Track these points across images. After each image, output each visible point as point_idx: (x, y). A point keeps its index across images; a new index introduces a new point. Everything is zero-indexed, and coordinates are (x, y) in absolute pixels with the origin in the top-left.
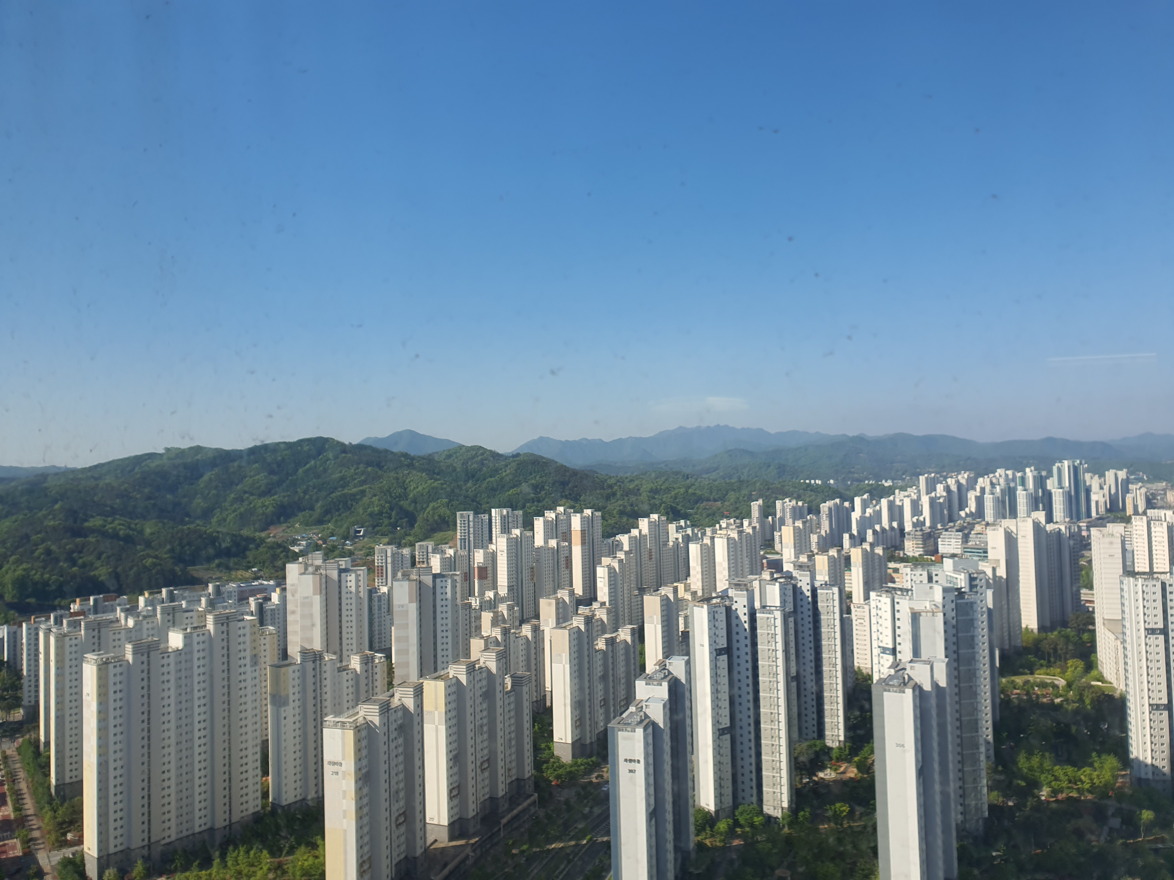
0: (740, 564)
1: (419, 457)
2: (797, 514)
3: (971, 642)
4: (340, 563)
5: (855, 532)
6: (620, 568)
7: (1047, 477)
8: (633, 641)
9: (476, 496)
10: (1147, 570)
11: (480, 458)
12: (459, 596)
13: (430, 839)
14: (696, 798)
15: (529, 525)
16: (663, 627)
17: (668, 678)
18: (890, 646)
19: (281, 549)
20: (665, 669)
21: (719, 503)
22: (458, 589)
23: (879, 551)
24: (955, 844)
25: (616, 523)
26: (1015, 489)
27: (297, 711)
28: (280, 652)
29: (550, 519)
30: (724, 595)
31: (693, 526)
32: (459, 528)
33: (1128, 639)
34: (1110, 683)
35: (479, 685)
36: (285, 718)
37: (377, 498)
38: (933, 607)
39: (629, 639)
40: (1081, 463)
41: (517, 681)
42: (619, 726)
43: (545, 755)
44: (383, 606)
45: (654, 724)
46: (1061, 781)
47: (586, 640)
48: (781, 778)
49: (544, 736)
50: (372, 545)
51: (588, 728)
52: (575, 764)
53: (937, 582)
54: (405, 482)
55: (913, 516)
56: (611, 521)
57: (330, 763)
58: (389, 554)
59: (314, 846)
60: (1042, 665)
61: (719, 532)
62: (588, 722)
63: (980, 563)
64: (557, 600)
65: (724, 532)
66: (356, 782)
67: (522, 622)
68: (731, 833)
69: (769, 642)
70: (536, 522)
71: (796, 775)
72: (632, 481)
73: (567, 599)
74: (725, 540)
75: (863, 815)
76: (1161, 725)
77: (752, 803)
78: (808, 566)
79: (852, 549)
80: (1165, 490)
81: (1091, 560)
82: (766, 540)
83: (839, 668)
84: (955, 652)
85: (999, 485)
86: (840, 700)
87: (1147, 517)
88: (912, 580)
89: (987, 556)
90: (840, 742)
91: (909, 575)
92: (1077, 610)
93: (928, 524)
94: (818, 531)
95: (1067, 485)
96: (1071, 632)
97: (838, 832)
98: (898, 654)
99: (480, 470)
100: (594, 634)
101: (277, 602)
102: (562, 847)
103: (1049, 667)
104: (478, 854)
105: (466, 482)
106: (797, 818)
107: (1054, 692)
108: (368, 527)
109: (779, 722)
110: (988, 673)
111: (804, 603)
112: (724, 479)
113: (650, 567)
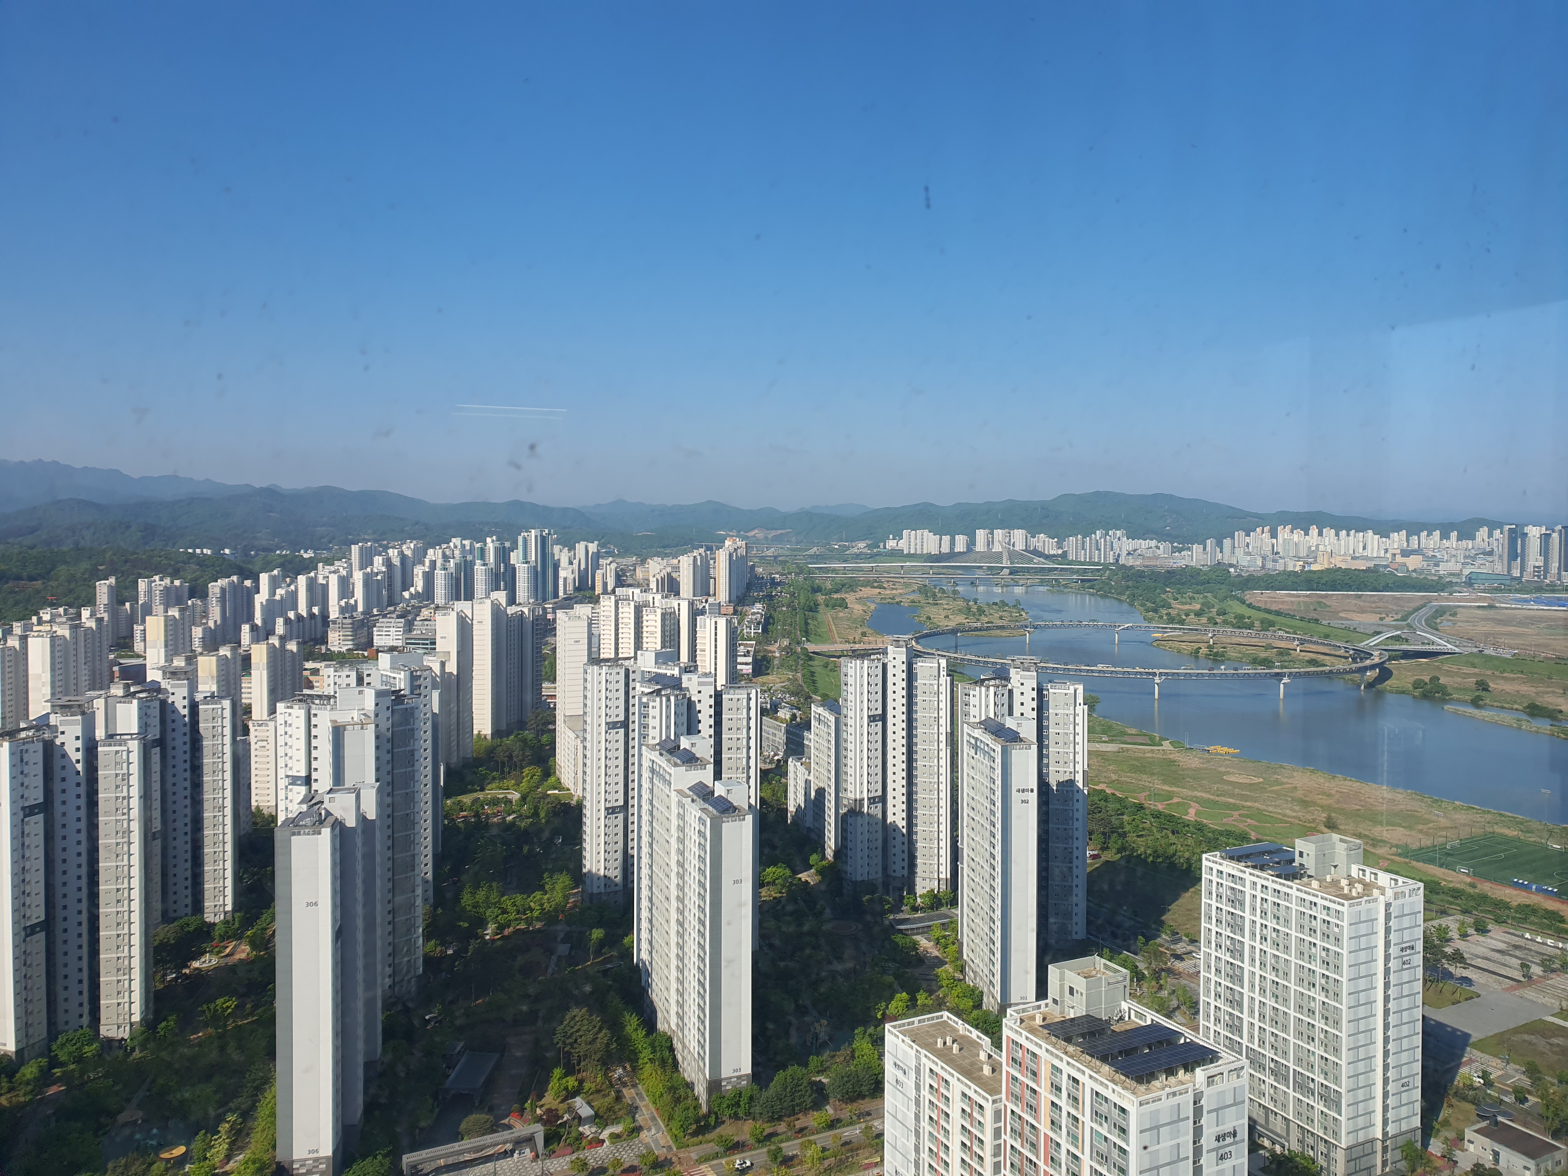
0: (72, 682)
2: (171, 598)
3: (411, 758)
5: (258, 622)
7: (511, 549)
10: (613, 656)
18: (303, 774)
21: (38, 584)
23: (292, 646)
24: (380, 1017)
26: (473, 563)
30: (43, 723)
33: (588, 737)
34: (568, 789)
38: (363, 717)
40: (549, 534)
46: (508, 913)
53: (369, 684)
55: (340, 599)
60: (494, 779)
61: (35, 628)
63: (426, 657)
65: (46, 628)
68: (45, 1078)
69: (117, 787)
74: (48, 640)
75: (256, 1007)
76: (616, 830)
77: (82, 1027)
78: (186, 672)
79: (252, 646)
80: (634, 565)
81: (555, 648)
82: (119, 638)
83: (228, 811)
84: (388, 773)
85: (454, 558)
86: (229, 855)
87: (616, 596)
88: (335, 684)
89: (435, 649)
90: (226, 913)
91: (332, 677)
92: (537, 708)
93: (360, 608)
94: (204, 621)
95: (533, 559)
96: (529, 734)
97: (219, 1038)
98: (314, 784)
103: (502, 779)
106: (155, 1033)
107: (507, 809)
109: (130, 901)
110: (429, 795)
111: (177, 725)
112: (49, 545)
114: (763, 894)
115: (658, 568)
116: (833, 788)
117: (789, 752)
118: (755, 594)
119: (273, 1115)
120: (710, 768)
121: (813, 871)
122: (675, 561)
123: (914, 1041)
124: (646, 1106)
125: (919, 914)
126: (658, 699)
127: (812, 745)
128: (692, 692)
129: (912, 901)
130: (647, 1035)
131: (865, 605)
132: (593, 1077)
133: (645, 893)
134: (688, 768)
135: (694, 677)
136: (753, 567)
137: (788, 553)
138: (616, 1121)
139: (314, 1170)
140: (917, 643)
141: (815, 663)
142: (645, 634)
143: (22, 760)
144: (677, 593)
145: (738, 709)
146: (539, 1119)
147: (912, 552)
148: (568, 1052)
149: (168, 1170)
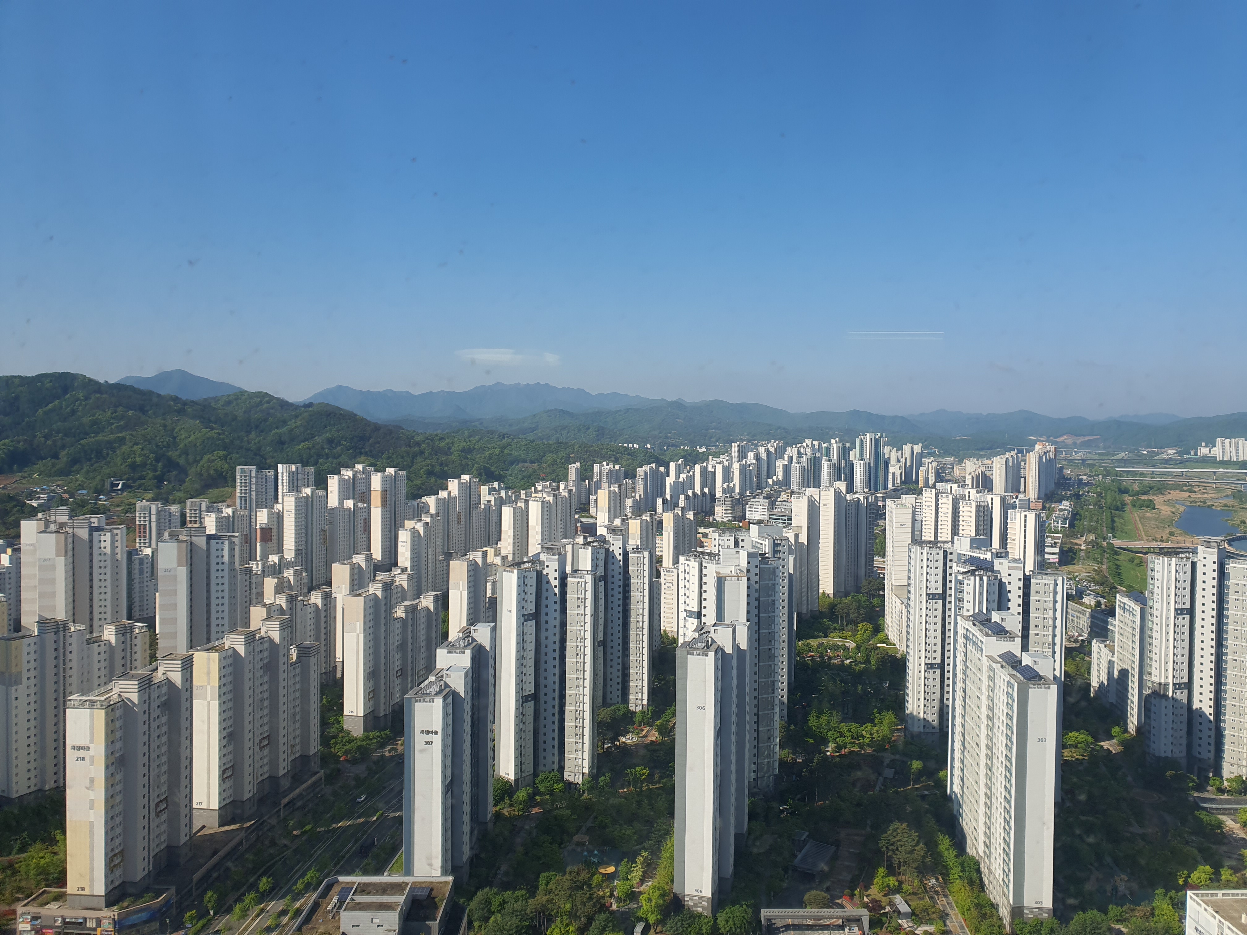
0: (554, 532)
1: (192, 402)
2: (613, 478)
3: (772, 605)
4: (92, 520)
5: (668, 497)
6: (425, 532)
7: (851, 449)
8: (436, 608)
9: (259, 449)
10: (933, 539)
11: (265, 406)
12: (237, 559)
13: (197, 824)
14: (496, 768)
15: (321, 484)
16: (469, 593)
17: (472, 646)
18: (696, 609)
19: (14, 503)
20: (468, 636)
21: (535, 465)
22: (237, 552)
23: (690, 516)
24: (747, 801)
25: (423, 484)
26: (820, 459)
27: (33, 690)
28: (12, 622)
29: (346, 478)
30: (536, 559)
31: (507, 488)
32: (238, 484)
33: (912, 604)
34: (895, 645)
35: (260, 656)
36: (16, 699)
37: (139, 446)
38: (738, 571)
39: (431, 606)
40: (881, 437)
41: (303, 652)
42: (416, 696)
43: (334, 730)
44: (145, 570)
45: (455, 694)
46: (845, 737)
47: (383, 608)
48: (583, 743)
49: (332, 710)
50: (134, 501)
51: (382, 700)
52: (367, 738)
53: (743, 547)
54: (174, 429)
55: (723, 483)
56: (418, 482)
57: (74, 748)
58: (154, 511)
59: (53, 841)
60: (835, 629)
61: (534, 495)
62: (382, 694)
63: (784, 530)
64: (352, 565)
65: (539, 495)
66: (107, 767)
67: (311, 589)
68: (531, 801)
69: (578, 606)
70: (329, 480)
71: (598, 741)
72: (442, 439)
73: (363, 565)
74: (540, 503)
75: (661, 777)
76: (934, 683)
77: (553, 770)
78: (621, 530)
79: (664, 514)
80: (953, 464)
81: (885, 529)
82: (581, 504)
83: (646, 631)
84: (756, 615)
85: (806, 454)
86: (646, 664)
87: (936, 489)
88: (719, 545)
89: (791, 524)
90: (643, 705)
91: (717, 540)
92: (869, 577)
93: (737, 490)
94: (633, 495)
95: (868, 457)
96: (862, 597)
97: (637, 795)
98: (703, 618)
99: (266, 420)
100: (393, 602)
101: (7, 565)
102: (349, 825)
103: (841, 630)
104: (253, 837)
105: (249, 432)
106: (597, 783)
107: (845, 654)
108: (128, 479)
109: (584, 687)
110: (786, 636)
111: (615, 567)
112: (542, 440)
113: (458, 531)
114: (1066, 754)
115: (973, 467)
116: (1137, 670)
117: (1093, 634)
118: (1063, 493)
119: (672, 858)
120: (1019, 640)
121: (1114, 741)
122: (989, 462)
123: (1217, 912)
124: (956, 915)
125: (1225, 797)
126: (972, 578)
127: (1116, 630)
128: (1003, 575)
129: (1218, 783)
130: (957, 856)
131: (1174, 506)
132: (911, 882)
133: (958, 738)
134: (999, 639)
135: (1005, 562)
136: (1061, 469)
137: (1096, 457)
138: (930, 921)
139: (699, 905)
140: (1230, 545)
141: (1122, 557)
142: (961, 523)
143: (524, 583)
144: (990, 490)
145: (1045, 593)
146: (866, 906)
147: (1226, 458)
148: (890, 856)
149: (603, 881)
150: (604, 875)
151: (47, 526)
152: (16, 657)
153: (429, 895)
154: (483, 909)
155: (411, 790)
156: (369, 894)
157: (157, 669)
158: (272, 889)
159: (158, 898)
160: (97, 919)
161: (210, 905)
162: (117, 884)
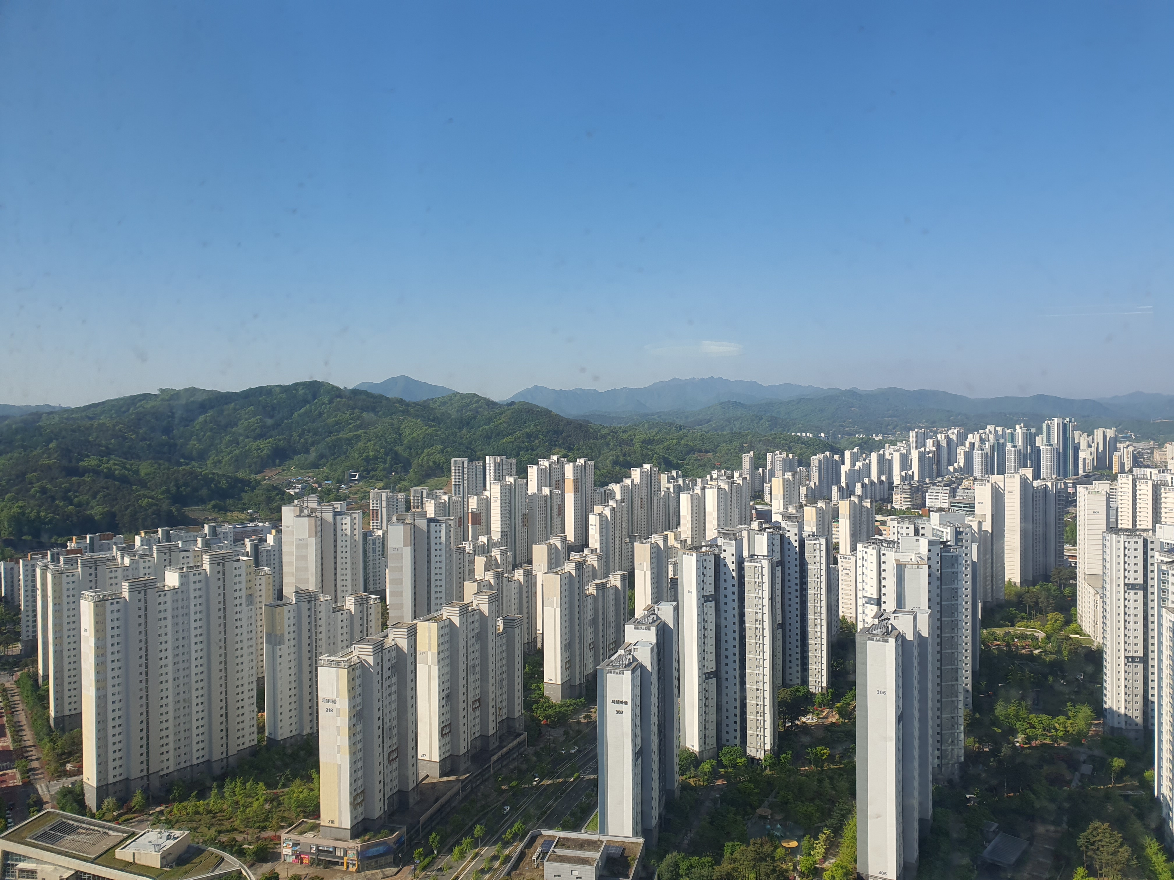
0: (730, 518)
1: (414, 403)
2: (788, 466)
3: (955, 594)
4: (336, 506)
5: (844, 485)
6: (611, 517)
7: (1037, 435)
8: (623, 586)
9: (470, 443)
10: (1130, 527)
11: (474, 405)
12: (452, 540)
13: (422, 775)
14: (681, 739)
15: (522, 473)
16: (652, 573)
17: (657, 623)
18: (875, 596)
19: (277, 492)
20: (653, 614)
21: (710, 455)
22: (452, 534)
23: (867, 503)
24: (931, 787)
25: (609, 473)
26: (1004, 445)
27: (293, 650)
28: (276, 592)
29: (543, 467)
30: (713, 544)
31: (684, 476)
32: (453, 474)
33: (1108, 594)
34: (1089, 636)
35: (472, 626)
36: (280, 656)
37: (372, 442)
38: (919, 559)
39: (619, 585)
40: (1070, 422)
41: (509, 623)
42: (607, 668)
43: (535, 695)
44: (377, 549)
45: (642, 667)
46: (1035, 728)
47: (577, 586)
48: (764, 721)
49: (534, 677)
50: (368, 489)
51: (577, 670)
52: (565, 704)
53: (923, 535)
54: (400, 427)
55: (901, 471)
56: (605, 471)
57: (324, 700)
58: (384, 498)
59: (310, 779)
60: (1023, 618)
61: (709, 483)
62: (577, 664)
63: (966, 517)
64: (549, 545)
65: (714, 483)
67: (515, 567)
68: (714, 774)
69: (756, 590)
70: (529, 470)
71: (779, 719)
72: (625, 431)
73: (559, 545)
74: (716, 491)
75: (843, 758)
76: (1136, 677)
77: (736, 745)
78: (796, 517)
79: (840, 502)
80: (1152, 449)
81: (1076, 517)
82: (756, 492)
83: (824, 616)
84: (938, 603)
85: (989, 441)
86: (824, 648)
87: (1133, 475)
88: (898, 533)
89: (974, 511)
90: (822, 688)
91: (896, 527)
92: (1060, 565)
93: (916, 478)
94: (808, 483)
95: (1056, 442)
96: (1052, 586)
97: (819, 774)
98: (883, 605)
99: (475, 418)
100: (585, 580)
101: (272, 543)
102: (550, 784)
103: (1029, 619)
104: (469, 788)
105: (461, 428)
106: (779, 760)
107: (1034, 644)
108: (364, 471)
109: (764, 668)
110: (970, 624)
111: (792, 553)
112: (716, 430)
113: (641, 516)
119: (854, 838)
133: (1166, 737)
142: (1163, 510)
143: (703, 566)
148: (1090, 857)
149: (786, 855)
150: (786, 848)
151: (301, 511)
152: (280, 621)
153: (622, 854)
154: (672, 872)
155: (604, 755)
156: (568, 848)
157: (387, 636)
158: (484, 836)
159: (392, 834)
160: (344, 849)
161: (434, 845)
162: (360, 819)
